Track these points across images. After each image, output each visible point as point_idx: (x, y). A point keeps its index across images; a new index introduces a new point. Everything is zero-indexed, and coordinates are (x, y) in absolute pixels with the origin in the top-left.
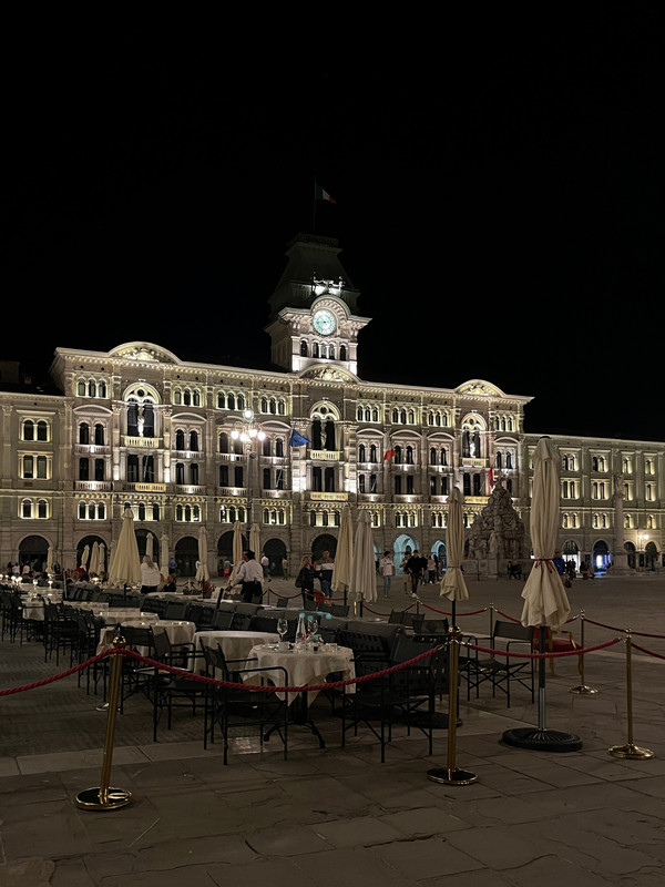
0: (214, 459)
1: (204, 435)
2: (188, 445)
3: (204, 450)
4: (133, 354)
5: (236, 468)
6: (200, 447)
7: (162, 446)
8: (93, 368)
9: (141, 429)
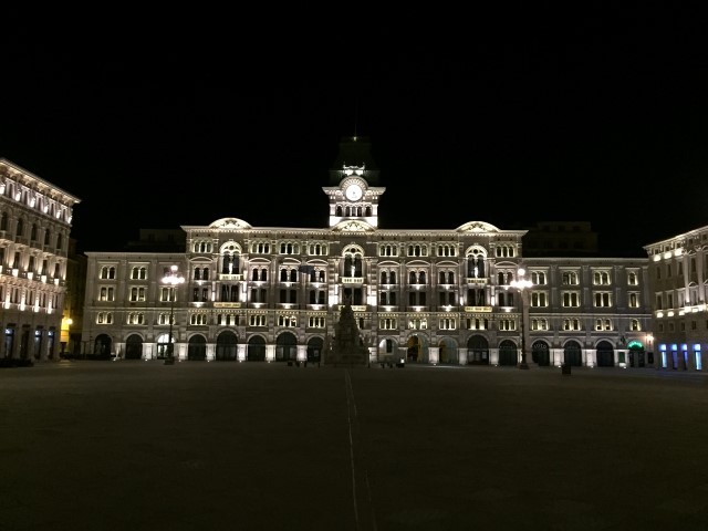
0: (276, 285)
3: (270, 280)
5: (291, 291)
7: (242, 279)
8: (203, 235)
9: (231, 269)
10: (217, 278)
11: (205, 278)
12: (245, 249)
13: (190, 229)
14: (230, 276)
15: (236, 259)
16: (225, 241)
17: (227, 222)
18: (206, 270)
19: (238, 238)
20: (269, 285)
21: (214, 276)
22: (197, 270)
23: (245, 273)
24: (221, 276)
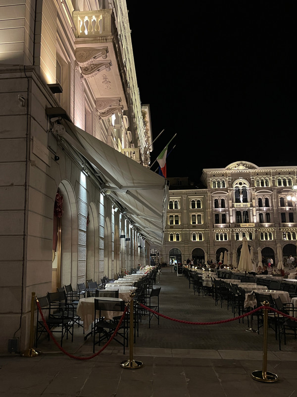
0: (278, 210)
1: (272, 199)
2: (264, 205)
3: (272, 206)
4: (236, 167)
5: (290, 213)
6: (270, 205)
7: (252, 206)
8: (219, 175)
9: (241, 199)
10: (233, 206)
11: (223, 206)
12: (251, 184)
13: (209, 171)
14: (242, 204)
15: (244, 192)
16: (236, 179)
17: (238, 165)
18: (223, 200)
19: (246, 176)
20: (273, 210)
21: (231, 205)
22: (216, 201)
23: (253, 201)
24: (235, 204)
